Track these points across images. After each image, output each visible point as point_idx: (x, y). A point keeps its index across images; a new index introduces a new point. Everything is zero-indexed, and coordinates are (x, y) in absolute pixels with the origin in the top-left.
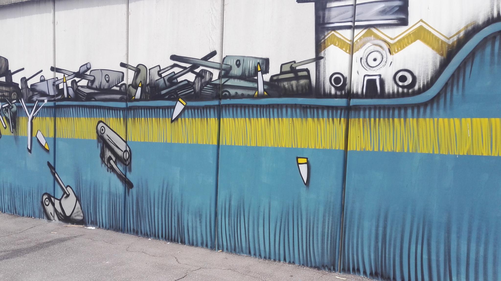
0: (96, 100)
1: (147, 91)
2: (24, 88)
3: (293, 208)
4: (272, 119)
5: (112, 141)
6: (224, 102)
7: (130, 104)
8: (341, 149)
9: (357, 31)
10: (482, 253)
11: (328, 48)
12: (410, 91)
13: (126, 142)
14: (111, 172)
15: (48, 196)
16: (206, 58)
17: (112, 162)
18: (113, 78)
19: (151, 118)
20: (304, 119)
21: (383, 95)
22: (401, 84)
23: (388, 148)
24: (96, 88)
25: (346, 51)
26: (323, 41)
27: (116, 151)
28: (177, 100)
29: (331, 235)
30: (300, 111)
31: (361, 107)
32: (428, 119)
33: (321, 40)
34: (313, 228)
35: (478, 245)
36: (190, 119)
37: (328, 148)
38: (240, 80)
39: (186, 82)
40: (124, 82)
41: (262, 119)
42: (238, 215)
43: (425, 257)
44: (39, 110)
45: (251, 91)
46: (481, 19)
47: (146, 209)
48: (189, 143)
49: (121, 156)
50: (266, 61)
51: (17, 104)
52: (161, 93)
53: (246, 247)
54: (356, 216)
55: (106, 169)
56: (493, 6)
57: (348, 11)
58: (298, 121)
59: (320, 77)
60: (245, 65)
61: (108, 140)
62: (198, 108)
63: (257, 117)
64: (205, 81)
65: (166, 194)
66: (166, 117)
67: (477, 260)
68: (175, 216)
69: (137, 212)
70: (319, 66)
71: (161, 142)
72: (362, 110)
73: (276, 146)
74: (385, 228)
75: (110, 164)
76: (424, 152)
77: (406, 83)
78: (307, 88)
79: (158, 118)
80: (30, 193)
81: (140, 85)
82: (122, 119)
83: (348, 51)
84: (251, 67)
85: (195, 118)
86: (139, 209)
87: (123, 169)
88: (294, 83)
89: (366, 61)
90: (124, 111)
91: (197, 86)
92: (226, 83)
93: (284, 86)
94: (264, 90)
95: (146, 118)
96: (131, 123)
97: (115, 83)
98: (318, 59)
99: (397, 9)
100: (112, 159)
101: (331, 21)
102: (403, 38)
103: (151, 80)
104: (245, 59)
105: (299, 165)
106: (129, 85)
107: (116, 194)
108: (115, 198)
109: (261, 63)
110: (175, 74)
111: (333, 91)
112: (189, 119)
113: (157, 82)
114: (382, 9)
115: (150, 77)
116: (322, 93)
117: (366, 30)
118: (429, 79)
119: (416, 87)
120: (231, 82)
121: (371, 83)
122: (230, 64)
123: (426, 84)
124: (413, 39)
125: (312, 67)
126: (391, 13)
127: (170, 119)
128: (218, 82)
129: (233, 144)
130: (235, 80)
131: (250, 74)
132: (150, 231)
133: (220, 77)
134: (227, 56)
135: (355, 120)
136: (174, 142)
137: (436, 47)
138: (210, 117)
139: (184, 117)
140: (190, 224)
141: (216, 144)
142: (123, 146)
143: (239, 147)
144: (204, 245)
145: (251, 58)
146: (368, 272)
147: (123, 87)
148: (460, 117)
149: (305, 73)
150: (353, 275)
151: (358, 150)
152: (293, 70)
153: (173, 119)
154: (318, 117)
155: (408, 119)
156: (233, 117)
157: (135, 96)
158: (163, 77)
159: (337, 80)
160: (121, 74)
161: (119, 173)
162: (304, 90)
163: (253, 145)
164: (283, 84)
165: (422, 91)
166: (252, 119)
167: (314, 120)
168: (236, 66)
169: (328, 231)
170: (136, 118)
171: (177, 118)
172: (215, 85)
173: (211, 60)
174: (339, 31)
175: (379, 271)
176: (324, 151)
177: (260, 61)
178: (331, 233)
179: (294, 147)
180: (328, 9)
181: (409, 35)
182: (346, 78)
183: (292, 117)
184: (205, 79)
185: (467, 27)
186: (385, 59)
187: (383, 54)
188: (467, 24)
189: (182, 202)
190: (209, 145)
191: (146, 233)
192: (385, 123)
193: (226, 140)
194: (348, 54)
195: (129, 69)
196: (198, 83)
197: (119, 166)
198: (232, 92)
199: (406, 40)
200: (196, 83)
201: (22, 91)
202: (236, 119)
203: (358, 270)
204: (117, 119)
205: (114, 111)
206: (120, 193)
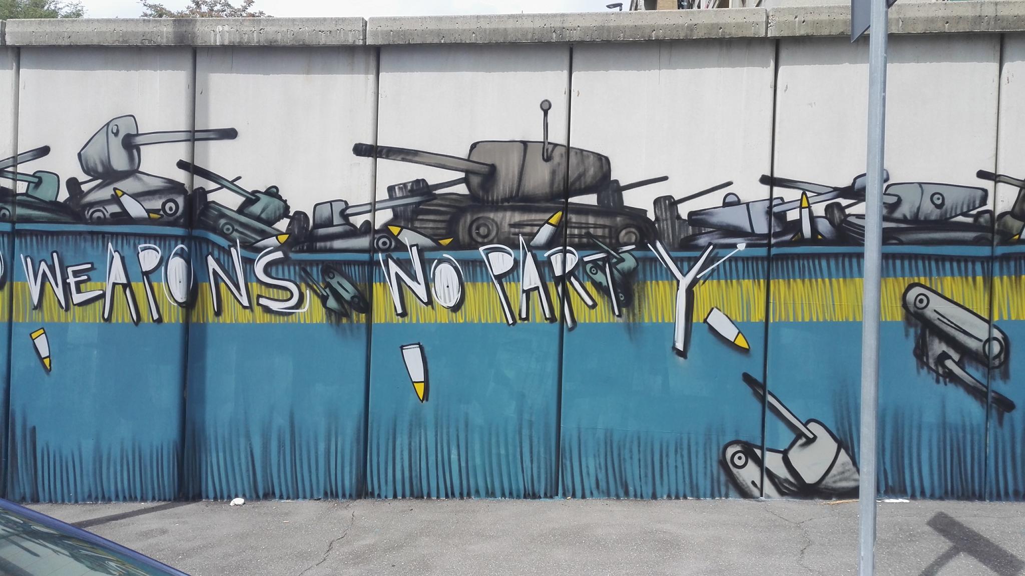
0: (901, 243)
2: (666, 220)
5: (949, 323)
7: (1003, 250)
13: (990, 322)
14: (948, 383)
15: (742, 447)
17: (949, 363)
18: (953, 199)
24: (903, 219)
27: (963, 342)
40: (989, 206)
44: (718, 265)
49: (977, 350)
51: (638, 254)
55: (933, 378)
61: (938, 321)
75: (944, 367)
80: (681, 444)
82: (980, 279)
87: (984, 376)
90: (985, 264)
96: (1009, 285)
97: (962, 209)
100: (950, 357)
106: (1001, 214)
107: (964, 426)
108: (961, 435)
142: (981, 330)
147: (983, 217)
157: (1020, 234)
160: (980, 192)
161: (971, 384)
195: (1000, 184)
197: (972, 370)
201: (656, 225)
204: (967, 279)
205: (955, 264)
206: (975, 423)
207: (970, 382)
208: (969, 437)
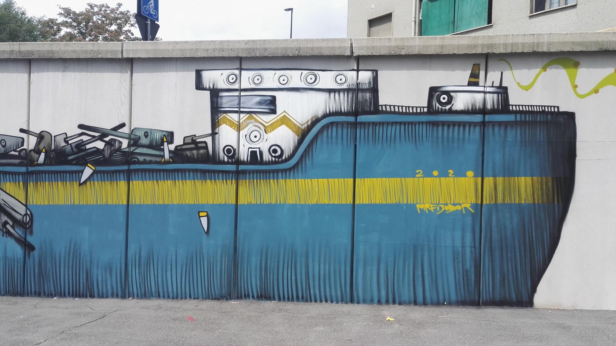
1: (52, 156)
3: (196, 253)
4: (177, 181)
5: (9, 206)
6: (133, 167)
7: (31, 169)
8: (233, 203)
9: (242, 115)
10: (327, 270)
11: (221, 126)
12: (280, 160)
13: (26, 206)
14: (7, 237)
16: (116, 129)
17: (8, 226)
18: (10, 143)
19: (56, 182)
20: (204, 181)
21: (262, 162)
22: (273, 155)
23: (267, 201)
25: (234, 129)
26: (217, 120)
27: (14, 216)
28: (85, 165)
29: (227, 272)
30: (201, 174)
31: (247, 171)
32: (292, 180)
33: (216, 120)
34: (213, 268)
35: (325, 265)
36: (100, 182)
37: (223, 203)
38: (148, 149)
39: (95, 149)
40: (25, 147)
41: (169, 181)
42: (148, 264)
43: (293, 278)
45: (158, 158)
46: (320, 114)
47: (51, 269)
48: (99, 204)
49: (20, 220)
50: (171, 134)
52: (67, 159)
53: (155, 291)
54: (246, 254)
55: (1, 234)
56: (326, 106)
57: (235, 100)
58: (198, 183)
59: (216, 148)
60: (152, 136)
61: (4, 205)
62: (107, 172)
63: (164, 180)
64: (114, 148)
65: (74, 253)
66: (73, 181)
67: (325, 275)
68: (83, 272)
69: (40, 273)
70: (215, 139)
71: (67, 204)
72: (248, 173)
73: (180, 203)
74: (266, 261)
75: (6, 228)
76: (290, 203)
77: (277, 155)
78: (206, 156)
79: (65, 182)
81: (44, 151)
82: (21, 183)
83: (236, 130)
84: (158, 138)
85: (105, 181)
86: (42, 271)
87: (23, 232)
88: (195, 152)
89: (249, 137)
90: (24, 176)
91: (106, 153)
92: (135, 151)
93: (187, 154)
94: (170, 157)
95: (51, 182)
96: (33, 187)
97: (13, 148)
98: (214, 134)
99: (269, 102)
100: (8, 223)
101: (223, 106)
102: (274, 123)
103: (56, 146)
104: (152, 131)
105: (201, 218)
106: (31, 151)
107: (14, 259)
108: (13, 263)
109: (167, 136)
110: (83, 142)
111: (226, 159)
112: (98, 182)
113: (63, 148)
114: (259, 101)
115: (55, 143)
116: (218, 160)
117: (248, 115)
118: (292, 152)
119: (284, 158)
120: (139, 150)
121: (253, 154)
122: (138, 135)
123: (289, 155)
124: (280, 124)
125: (209, 140)
126: (265, 104)
127: (78, 182)
128: (127, 150)
129: (142, 203)
130: (143, 148)
131: (157, 144)
132: (55, 290)
133: (129, 145)
134: (135, 128)
135: (243, 181)
136: (82, 204)
137: (294, 131)
138: (120, 181)
139: (94, 181)
140: (100, 279)
141: (126, 203)
142: (22, 210)
143: (148, 205)
144: (114, 295)
145: (158, 131)
146: (255, 296)
147: (23, 152)
148: (311, 178)
149: (204, 145)
150: (244, 300)
151: (245, 204)
152: (194, 142)
153: (81, 183)
154: (215, 179)
155: (279, 180)
156: (142, 180)
157: (37, 161)
158: (71, 144)
159: (229, 151)
160: (21, 139)
161: (18, 237)
162: (203, 158)
163: (161, 203)
164: (186, 153)
165: (287, 160)
166: (159, 181)
167: (211, 182)
168: (144, 137)
169: (225, 268)
170: (39, 183)
171: (85, 182)
172: (125, 152)
173: (120, 130)
174: (229, 114)
175: (263, 294)
176: (220, 205)
177: (166, 134)
178: (227, 270)
179: (196, 203)
180: (220, 97)
181: (277, 121)
182: (235, 149)
183: (194, 180)
184: (114, 147)
185: (312, 118)
186: (262, 137)
187: (261, 133)
188: (312, 116)
189: (91, 259)
190: (119, 204)
191: (50, 293)
192: (264, 182)
193: (136, 200)
194: (236, 132)
195: (30, 135)
196: (108, 150)
197: (17, 230)
198: (141, 158)
199: (275, 124)
200: (105, 150)
202: (145, 182)
203: (248, 295)
204: (16, 183)
205: (11, 176)
206: (19, 257)
207: (17, 236)
208: (16, 264)
